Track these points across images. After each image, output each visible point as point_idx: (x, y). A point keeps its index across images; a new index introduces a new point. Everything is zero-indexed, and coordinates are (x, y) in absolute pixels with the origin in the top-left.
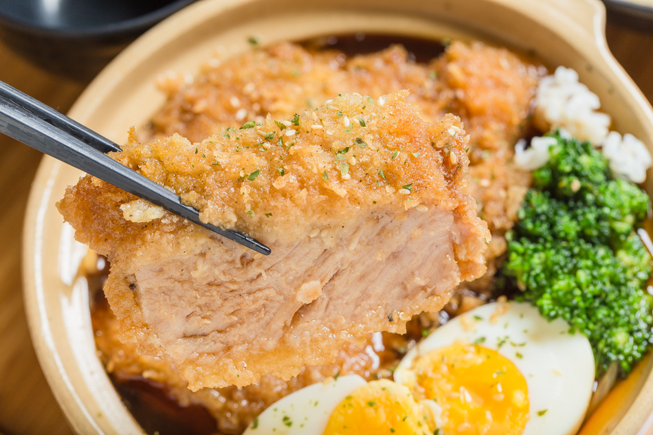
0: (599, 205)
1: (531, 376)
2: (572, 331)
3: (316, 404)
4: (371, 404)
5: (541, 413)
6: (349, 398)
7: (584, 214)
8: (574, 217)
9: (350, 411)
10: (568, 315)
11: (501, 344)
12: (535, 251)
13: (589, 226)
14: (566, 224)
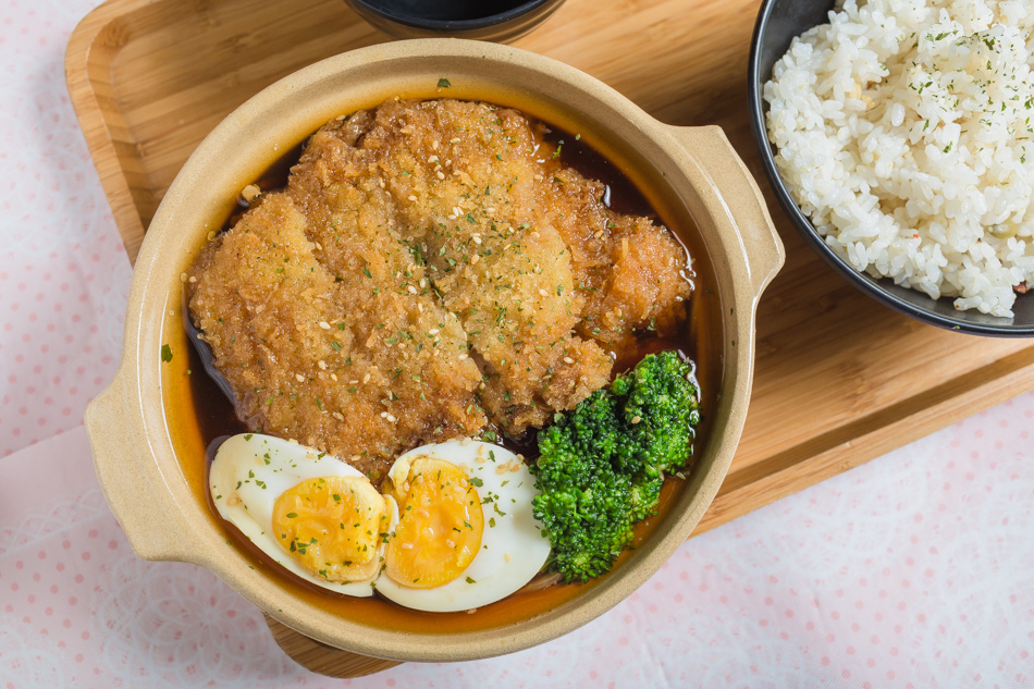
0: (645, 444)
1: (486, 547)
2: (544, 534)
3: (294, 466)
4: (336, 497)
5: (469, 580)
6: (322, 481)
7: (627, 444)
8: (618, 442)
9: (317, 491)
10: (550, 524)
11: (488, 500)
12: (568, 450)
13: (626, 456)
14: (608, 443)
